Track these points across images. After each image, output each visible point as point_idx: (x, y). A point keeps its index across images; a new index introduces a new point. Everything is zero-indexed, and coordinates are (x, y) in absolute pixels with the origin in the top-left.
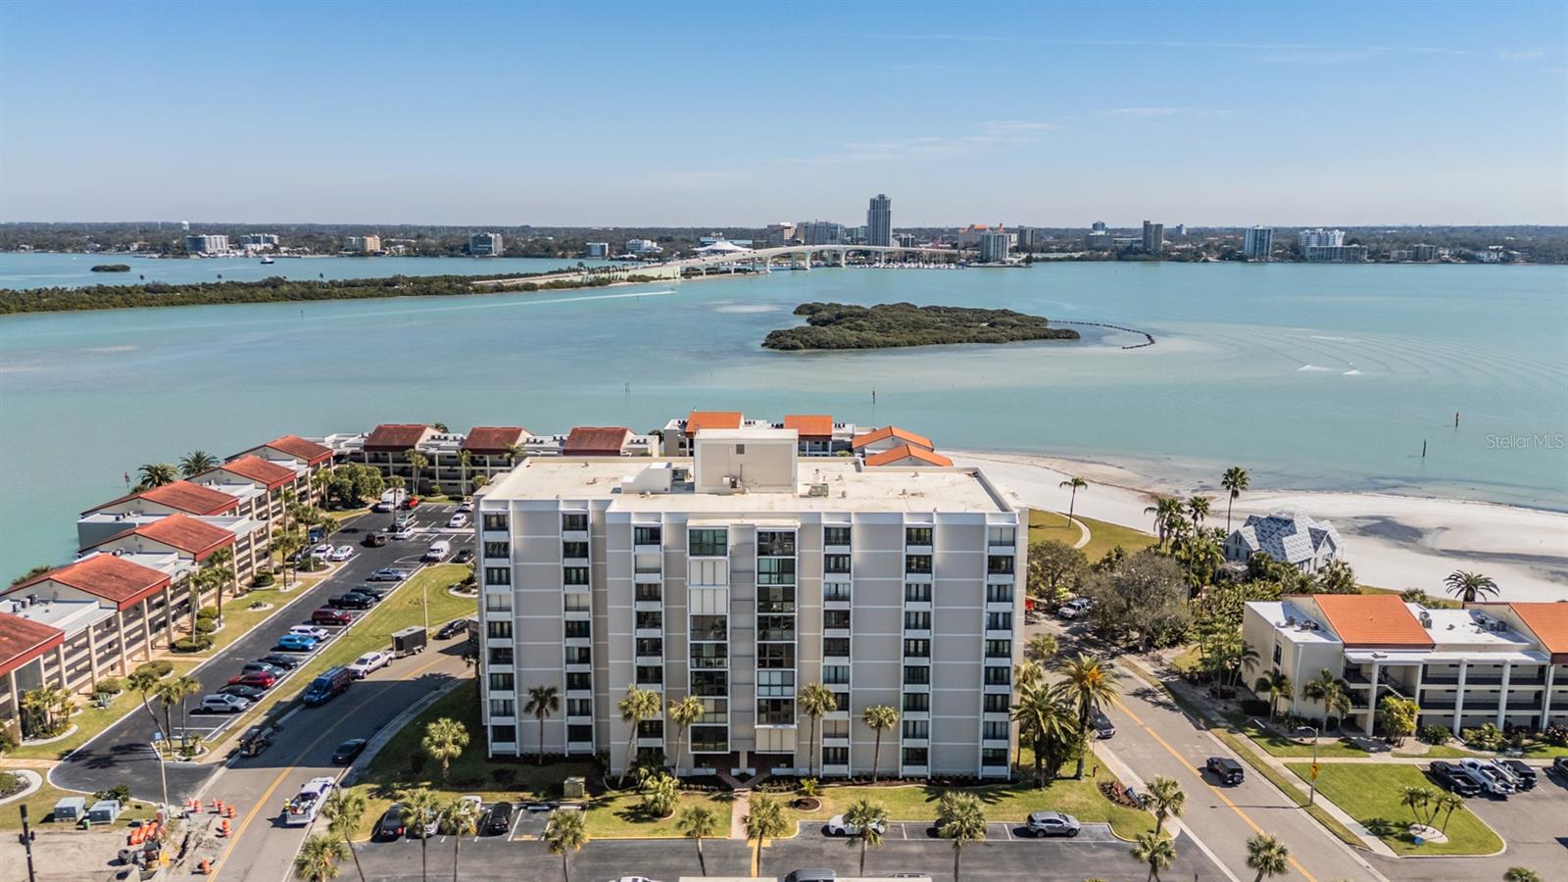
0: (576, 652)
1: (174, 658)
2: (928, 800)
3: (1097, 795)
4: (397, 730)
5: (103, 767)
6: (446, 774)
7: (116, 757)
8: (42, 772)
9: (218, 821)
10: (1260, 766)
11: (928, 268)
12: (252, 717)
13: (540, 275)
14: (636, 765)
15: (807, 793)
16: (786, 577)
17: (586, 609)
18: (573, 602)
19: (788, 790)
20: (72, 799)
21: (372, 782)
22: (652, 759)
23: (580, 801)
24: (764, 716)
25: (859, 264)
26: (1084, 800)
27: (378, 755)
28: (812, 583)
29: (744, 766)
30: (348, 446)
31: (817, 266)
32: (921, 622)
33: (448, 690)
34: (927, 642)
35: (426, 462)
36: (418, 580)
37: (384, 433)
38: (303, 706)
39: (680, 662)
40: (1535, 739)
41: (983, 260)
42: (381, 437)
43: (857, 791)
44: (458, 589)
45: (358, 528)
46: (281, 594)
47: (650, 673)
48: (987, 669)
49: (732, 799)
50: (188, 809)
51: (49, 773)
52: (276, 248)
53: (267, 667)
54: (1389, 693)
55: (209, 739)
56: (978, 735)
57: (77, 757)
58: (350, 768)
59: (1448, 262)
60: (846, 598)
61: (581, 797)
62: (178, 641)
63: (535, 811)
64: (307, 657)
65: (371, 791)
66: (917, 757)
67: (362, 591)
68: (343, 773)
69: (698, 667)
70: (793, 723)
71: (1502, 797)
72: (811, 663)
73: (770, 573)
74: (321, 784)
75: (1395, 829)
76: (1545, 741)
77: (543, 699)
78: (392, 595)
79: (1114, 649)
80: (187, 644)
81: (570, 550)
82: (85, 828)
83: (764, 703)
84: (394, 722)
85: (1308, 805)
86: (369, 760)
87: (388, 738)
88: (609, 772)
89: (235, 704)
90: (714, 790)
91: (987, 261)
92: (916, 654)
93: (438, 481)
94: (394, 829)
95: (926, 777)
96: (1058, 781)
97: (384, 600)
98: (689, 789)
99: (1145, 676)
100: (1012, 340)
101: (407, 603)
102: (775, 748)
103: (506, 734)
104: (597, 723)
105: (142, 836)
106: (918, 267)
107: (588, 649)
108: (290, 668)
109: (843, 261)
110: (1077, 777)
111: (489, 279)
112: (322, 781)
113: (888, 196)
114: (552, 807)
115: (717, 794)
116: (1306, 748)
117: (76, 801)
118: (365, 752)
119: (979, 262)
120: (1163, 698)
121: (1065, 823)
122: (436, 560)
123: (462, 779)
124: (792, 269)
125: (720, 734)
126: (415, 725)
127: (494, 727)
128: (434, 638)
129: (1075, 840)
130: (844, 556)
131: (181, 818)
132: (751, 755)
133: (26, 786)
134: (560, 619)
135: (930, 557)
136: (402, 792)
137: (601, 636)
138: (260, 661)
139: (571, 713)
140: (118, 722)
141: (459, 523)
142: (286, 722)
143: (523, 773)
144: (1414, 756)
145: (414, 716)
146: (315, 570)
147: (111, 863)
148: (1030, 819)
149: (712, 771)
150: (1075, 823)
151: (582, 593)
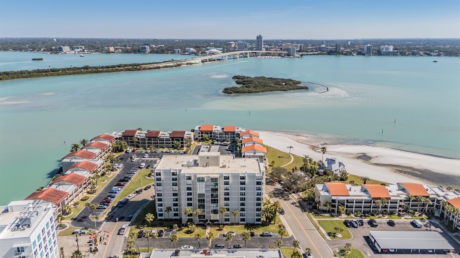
0: (175, 199)
1: (89, 195)
2: (245, 229)
3: (277, 228)
4: (139, 213)
5: (81, 222)
6: (150, 224)
7: (83, 220)
8: (69, 223)
9: (107, 234)
10: (312, 221)
11: (273, 58)
12: (108, 210)
13: (161, 63)
14: (187, 222)
15: (221, 228)
16: (216, 186)
17: (177, 191)
18: (174, 189)
19: (217, 227)
20: (77, 230)
21: (135, 225)
22: (190, 220)
23: (176, 229)
24: (212, 213)
25: (253, 56)
26: (275, 229)
27: (135, 219)
28: (222, 187)
29: (209, 222)
30: (118, 135)
31: (241, 57)
32: (243, 194)
33: (148, 203)
34: (245, 198)
35: (137, 140)
36: (139, 174)
37: (127, 132)
38: (118, 207)
39: (195, 202)
40: (369, 214)
41: (289, 55)
42: (126, 133)
43: (231, 227)
44: (148, 176)
45: (123, 158)
46: (109, 178)
47: (190, 204)
48: (257, 203)
49: (206, 229)
50: (100, 231)
51: (70, 223)
52: (84, 50)
53: (109, 198)
54: (340, 205)
55: (101, 215)
56: (255, 216)
57: (75, 219)
58: (130, 222)
59: (422, 56)
60: (229, 190)
61: (176, 228)
62: (89, 191)
63: (168, 232)
64: (117, 195)
65: (135, 227)
66: (243, 220)
67: (127, 177)
68: (129, 223)
69: (199, 203)
70: (218, 214)
71: (357, 227)
72: (222, 202)
73: (213, 186)
74: (126, 226)
75: (332, 234)
76: (371, 215)
77: (169, 209)
78: (133, 177)
79: (290, 192)
80: (91, 192)
81: (173, 180)
82: (81, 235)
83: (212, 210)
84: (138, 211)
85: (318, 229)
86: (134, 220)
87: (137, 215)
88: (182, 223)
89: (104, 207)
90: (203, 227)
91: (290, 56)
92: (243, 200)
93: (140, 144)
94: (141, 236)
95: (245, 224)
96: (270, 225)
97: (131, 180)
98: (198, 227)
99: (295, 199)
100: (290, 90)
101: (137, 180)
102: (215, 219)
103: (161, 215)
104: (179, 213)
105: (92, 237)
106: (270, 57)
107: (177, 198)
108: (114, 198)
109: (248, 55)
110: (274, 224)
111: (147, 64)
112: (125, 225)
113: (262, 35)
114: (171, 231)
115: (204, 228)
116: (322, 217)
117: (78, 230)
118: (132, 218)
119: (288, 56)
120: (298, 205)
121: (269, 234)
122: (142, 168)
123: (153, 225)
124: (233, 59)
125: (204, 216)
126: (142, 212)
127: (159, 214)
128: (144, 190)
129: (271, 237)
130: (228, 182)
131: (99, 233)
132: (210, 220)
133: (66, 226)
134: (172, 193)
135: (245, 182)
136: (141, 227)
137: (180, 196)
138: (107, 196)
139: (174, 211)
140: (81, 211)
141: (146, 157)
142: (115, 211)
143: (165, 223)
144: (343, 218)
145: (142, 209)
146: (115, 171)
147: (88, 243)
148: (263, 233)
149: (203, 223)
150: (272, 234)
151: (176, 188)
